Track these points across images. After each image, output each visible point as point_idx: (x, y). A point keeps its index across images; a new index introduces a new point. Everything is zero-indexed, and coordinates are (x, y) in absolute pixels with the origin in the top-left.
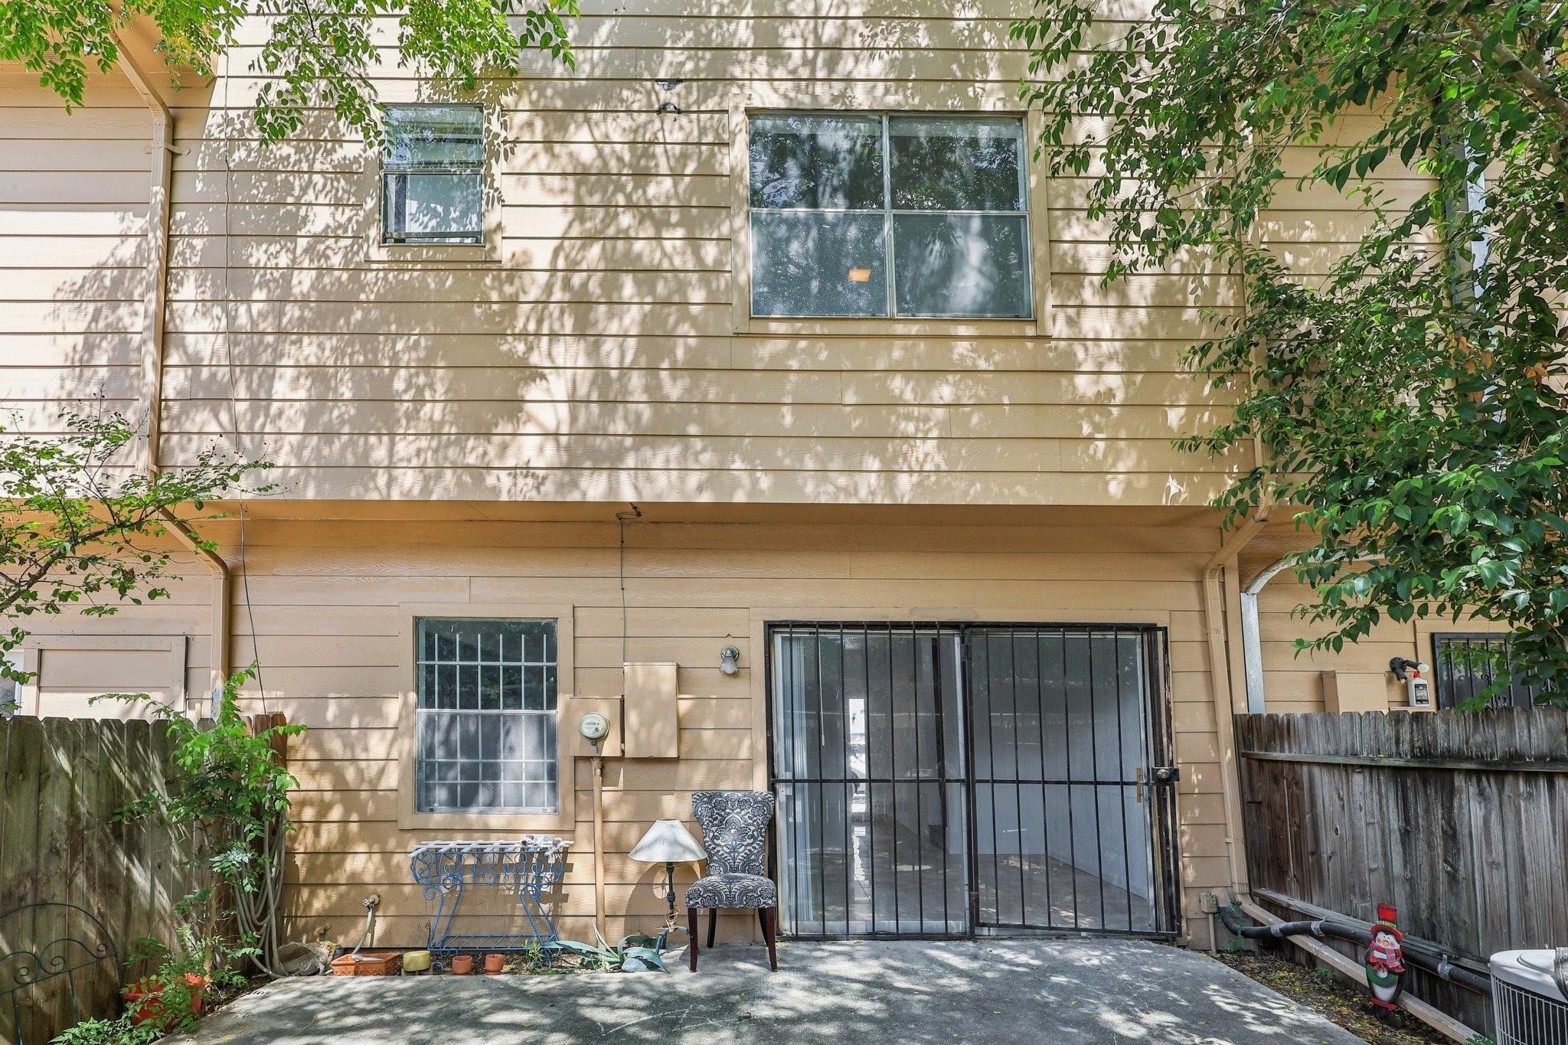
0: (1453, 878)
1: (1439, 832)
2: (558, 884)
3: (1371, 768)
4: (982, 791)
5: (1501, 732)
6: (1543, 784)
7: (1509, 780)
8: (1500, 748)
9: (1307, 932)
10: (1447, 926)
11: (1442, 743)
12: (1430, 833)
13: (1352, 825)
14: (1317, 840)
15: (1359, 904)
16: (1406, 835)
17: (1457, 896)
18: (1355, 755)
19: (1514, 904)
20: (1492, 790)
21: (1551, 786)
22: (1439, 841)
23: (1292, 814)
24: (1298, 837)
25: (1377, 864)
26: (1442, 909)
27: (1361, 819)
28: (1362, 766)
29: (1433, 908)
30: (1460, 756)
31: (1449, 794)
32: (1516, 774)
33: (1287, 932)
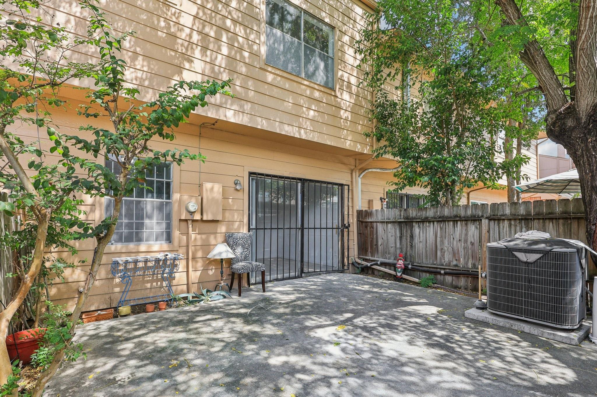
0: (411, 246)
1: (409, 236)
2: (171, 273)
3: (393, 222)
4: (306, 231)
5: (424, 213)
6: (432, 223)
7: (425, 223)
8: (424, 216)
9: (377, 264)
10: (409, 257)
11: (411, 216)
12: (407, 236)
13: (387, 237)
14: (377, 242)
15: (388, 256)
16: (401, 238)
17: (412, 250)
18: (389, 219)
19: (424, 250)
20: (421, 226)
21: (433, 224)
22: (409, 238)
23: (370, 235)
24: (372, 242)
25: (393, 245)
26: (408, 254)
27: (390, 235)
28: (391, 222)
29: (406, 254)
30: (415, 218)
31: (412, 227)
32: (427, 221)
33: (372, 265)
